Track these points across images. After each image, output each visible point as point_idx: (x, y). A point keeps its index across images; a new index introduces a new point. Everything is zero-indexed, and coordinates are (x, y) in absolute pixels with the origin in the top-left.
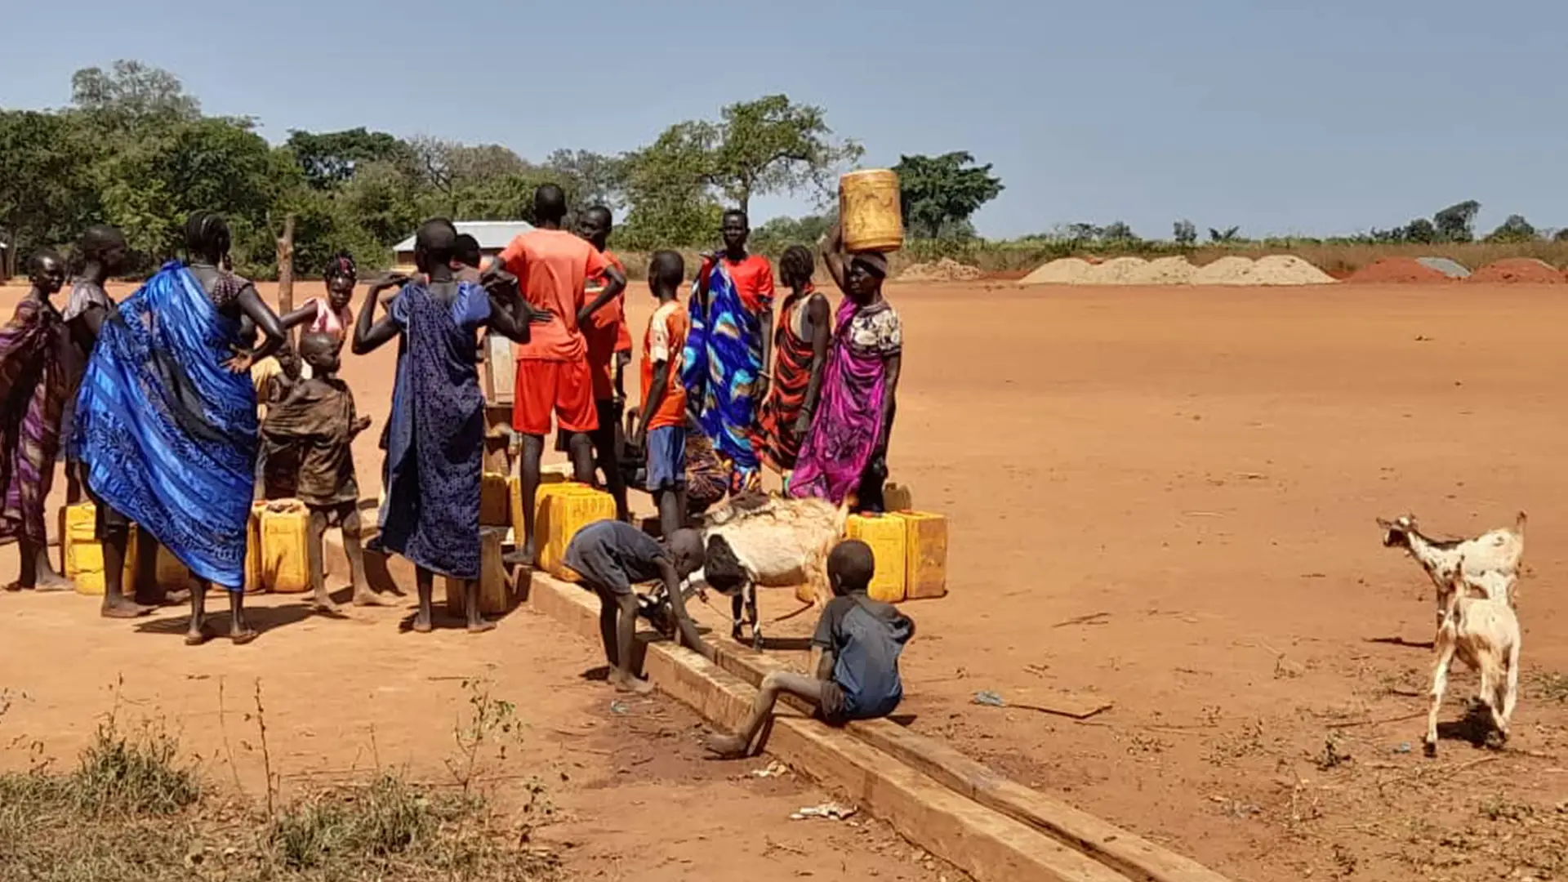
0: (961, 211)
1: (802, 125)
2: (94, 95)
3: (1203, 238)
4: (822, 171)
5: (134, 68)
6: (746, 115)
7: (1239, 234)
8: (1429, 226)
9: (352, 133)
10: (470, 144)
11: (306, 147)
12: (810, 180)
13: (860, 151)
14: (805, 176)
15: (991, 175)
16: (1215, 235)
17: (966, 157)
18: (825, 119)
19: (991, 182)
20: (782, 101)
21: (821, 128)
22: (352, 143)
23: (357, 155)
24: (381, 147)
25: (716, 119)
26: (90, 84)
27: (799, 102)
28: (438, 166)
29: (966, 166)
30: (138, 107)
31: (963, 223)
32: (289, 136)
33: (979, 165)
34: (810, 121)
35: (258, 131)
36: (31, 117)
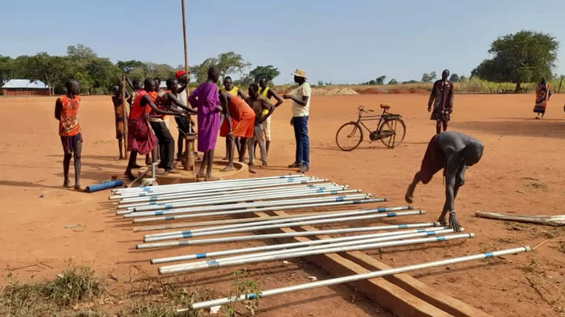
0: (270, 78)
1: (237, 58)
2: (72, 52)
3: (324, 84)
4: (242, 69)
5: (82, 46)
6: (224, 56)
7: (332, 84)
8: (374, 81)
9: (132, 62)
10: (159, 63)
11: (121, 64)
12: (239, 71)
13: (250, 64)
14: (238, 70)
15: (277, 70)
16: (327, 84)
17: (271, 66)
18: (243, 57)
19: (278, 72)
20: (232, 53)
21: (242, 59)
22: (131, 64)
23: (134, 66)
24: (139, 64)
25: (217, 57)
26: (71, 49)
27: (237, 53)
28: (152, 68)
29: (272, 68)
30: (82, 55)
31: (270, 81)
32: (118, 62)
33: (275, 68)
34: (239, 57)
35: (111, 61)
36: (57, 58)
